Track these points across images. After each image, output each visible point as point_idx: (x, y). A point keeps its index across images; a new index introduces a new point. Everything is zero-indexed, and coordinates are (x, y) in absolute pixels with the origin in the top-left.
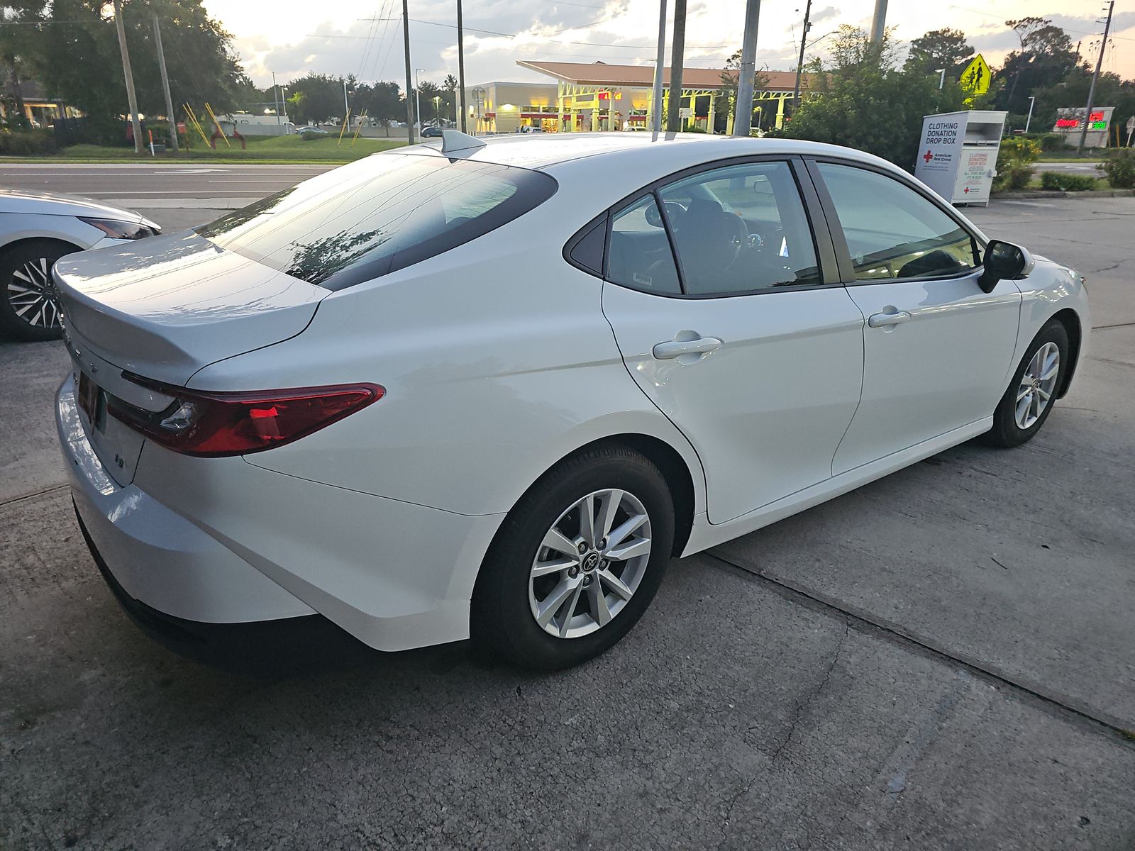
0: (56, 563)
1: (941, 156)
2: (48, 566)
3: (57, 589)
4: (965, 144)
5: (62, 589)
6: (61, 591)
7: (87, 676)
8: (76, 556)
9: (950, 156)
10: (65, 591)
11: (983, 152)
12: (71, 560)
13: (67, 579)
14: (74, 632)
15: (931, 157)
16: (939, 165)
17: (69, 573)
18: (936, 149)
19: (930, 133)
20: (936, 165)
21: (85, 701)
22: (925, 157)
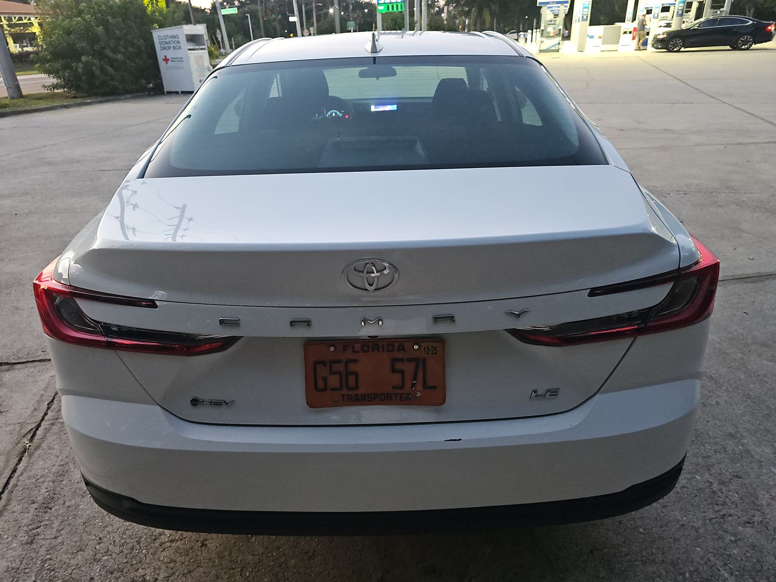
1: (176, 58)
4: (189, 49)
9: (181, 58)
11: (202, 54)
15: (168, 60)
16: (176, 65)
18: (170, 54)
19: (161, 43)
20: (175, 65)
22: (164, 60)
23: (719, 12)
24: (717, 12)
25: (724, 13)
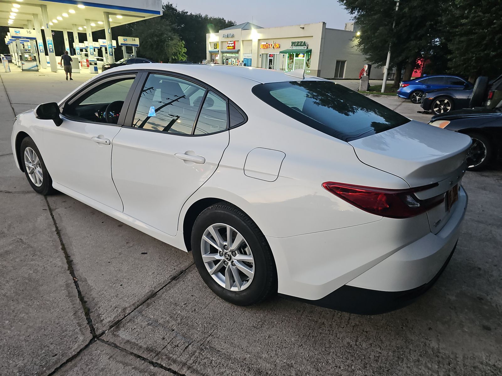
0: (432, 365)
2: (437, 367)
3: (441, 347)
5: (439, 345)
6: (440, 344)
7: (453, 298)
8: (418, 361)
10: (438, 342)
12: (423, 360)
13: (433, 349)
14: (447, 318)
17: (430, 352)
21: (459, 292)
23: (131, 56)
24: (130, 55)
25: (134, 56)
